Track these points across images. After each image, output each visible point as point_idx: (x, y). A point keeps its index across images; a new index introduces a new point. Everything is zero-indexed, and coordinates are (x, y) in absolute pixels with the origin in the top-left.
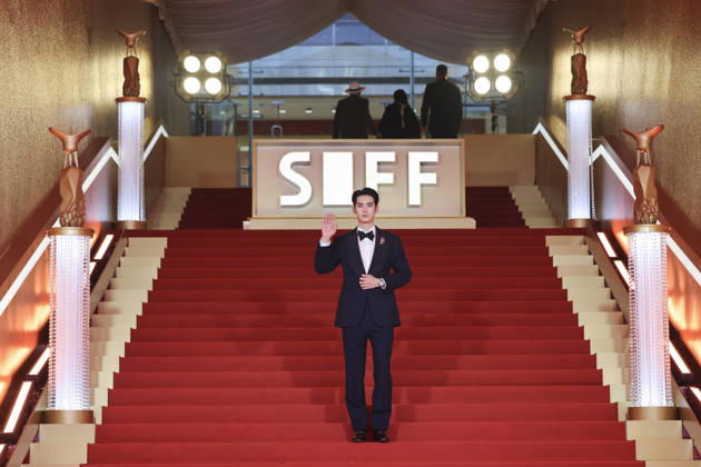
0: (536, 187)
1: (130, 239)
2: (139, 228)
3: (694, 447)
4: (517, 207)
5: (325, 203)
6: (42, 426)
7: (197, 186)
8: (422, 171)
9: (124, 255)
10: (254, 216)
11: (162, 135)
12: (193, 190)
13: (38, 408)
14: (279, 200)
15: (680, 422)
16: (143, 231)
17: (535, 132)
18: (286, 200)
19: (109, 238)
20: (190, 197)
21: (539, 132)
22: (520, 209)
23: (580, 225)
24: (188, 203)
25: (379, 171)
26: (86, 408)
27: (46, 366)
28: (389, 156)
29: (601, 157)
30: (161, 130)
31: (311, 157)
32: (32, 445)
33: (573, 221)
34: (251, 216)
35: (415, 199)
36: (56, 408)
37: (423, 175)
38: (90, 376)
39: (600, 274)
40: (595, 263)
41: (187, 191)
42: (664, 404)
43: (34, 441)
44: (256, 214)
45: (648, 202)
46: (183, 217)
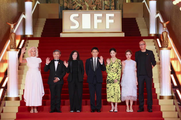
0: (143, 18)
1: (29, 40)
2: (31, 37)
3: (176, 108)
4: (137, 25)
5: (83, 28)
6: (6, 101)
7: (48, 18)
8: (110, 19)
9: (27, 46)
10: (63, 32)
11: (38, 4)
12: (47, 19)
13: (5, 96)
14: (70, 27)
15: (173, 100)
16: (32, 38)
17: (143, 2)
18: (72, 27)
19: (23, 41)
20: (46, 22)
21: (144, 3)
22: (138, 26)
23: (153, 36)
24: (45, 24)
25: (98, 19)
26: (18, 96)
27: (7, 83)
28: (101, 15)
29: (158, 17)
30: (38, 2)
31: (79, 15)
32: (4, 107)
33: (151, 34)
34: (62, 32)
35: (108, 27)
36: (10, 97)
37: (110, 20)
38: (18, 86)
39: (157, 52)
40: (156, 49)
41: (45, 20)
42: (169, 95)
43: (4, 106)
44: (64, 31)
45: (166, 42)
46: (44, 28)
